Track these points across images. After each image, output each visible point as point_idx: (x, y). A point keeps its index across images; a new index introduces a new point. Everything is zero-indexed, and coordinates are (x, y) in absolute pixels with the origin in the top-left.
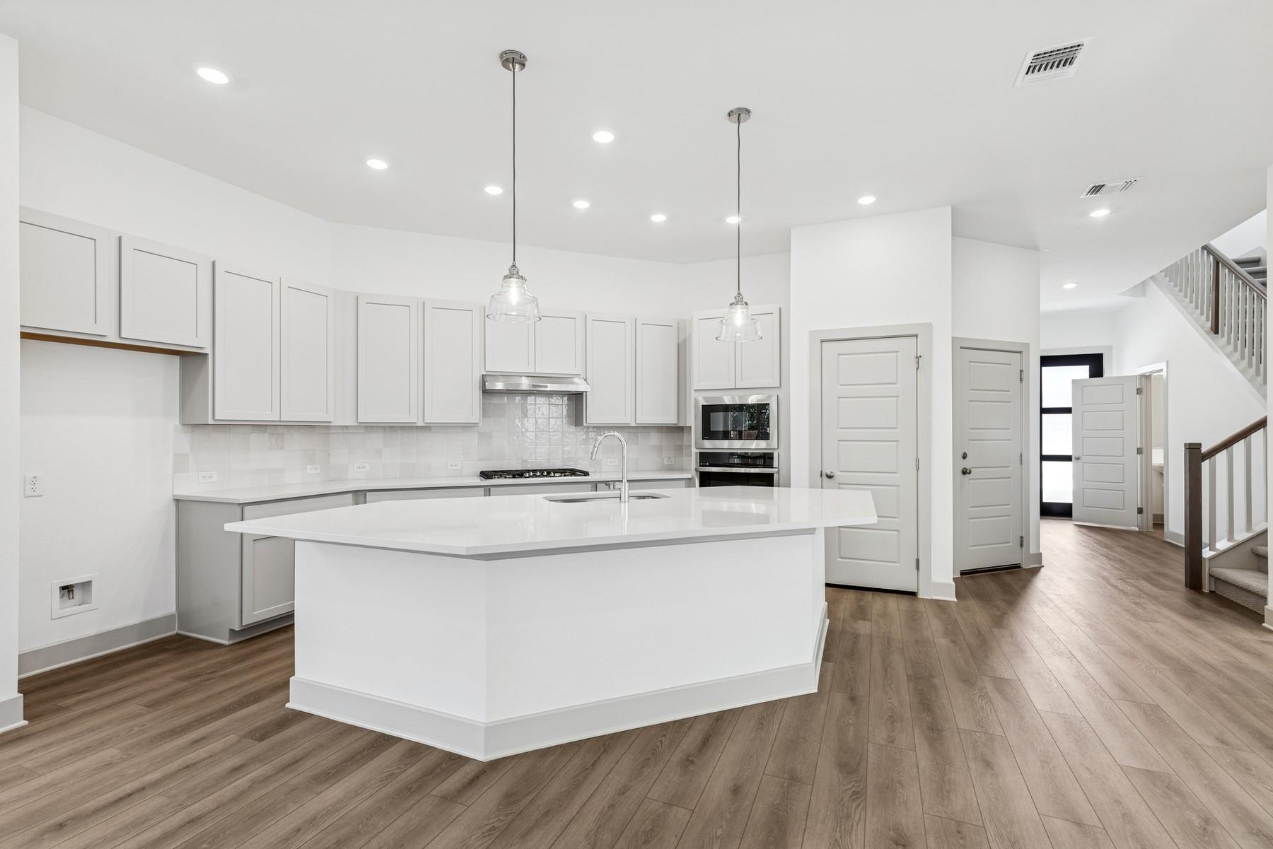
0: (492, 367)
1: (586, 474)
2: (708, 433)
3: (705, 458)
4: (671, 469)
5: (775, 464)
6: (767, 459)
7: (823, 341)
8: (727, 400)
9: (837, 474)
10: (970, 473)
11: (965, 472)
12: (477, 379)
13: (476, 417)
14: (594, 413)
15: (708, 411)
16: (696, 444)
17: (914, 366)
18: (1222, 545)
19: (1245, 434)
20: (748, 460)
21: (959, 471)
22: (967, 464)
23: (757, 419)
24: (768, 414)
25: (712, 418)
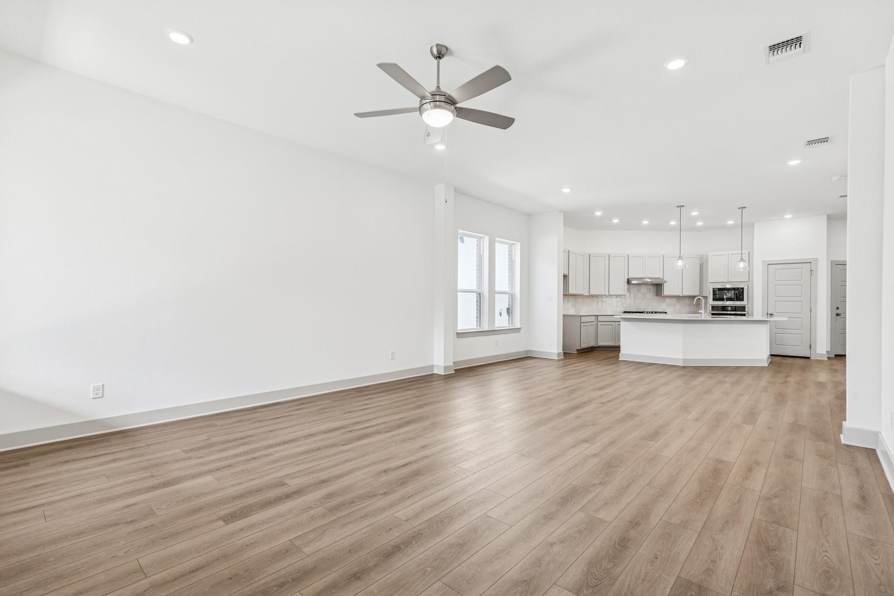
0: (631, 276)
2: (715, 299)
3: (713, 308)
5: (746, 310)
6: (743, 308)
7: (768, 264)
8: (728, 286)
9: (774, 314)
10: (840, 315)
11: (837, 315)
12: (626, 280)
13: (625, 292)
14: (667, 291)
15: (715, 290)
17: (810, 273)
20: (735, 309)
21: (835, 314)
22: (838, 312)
23: (739, 294)
24: (743, 291)
25: (719, 294)
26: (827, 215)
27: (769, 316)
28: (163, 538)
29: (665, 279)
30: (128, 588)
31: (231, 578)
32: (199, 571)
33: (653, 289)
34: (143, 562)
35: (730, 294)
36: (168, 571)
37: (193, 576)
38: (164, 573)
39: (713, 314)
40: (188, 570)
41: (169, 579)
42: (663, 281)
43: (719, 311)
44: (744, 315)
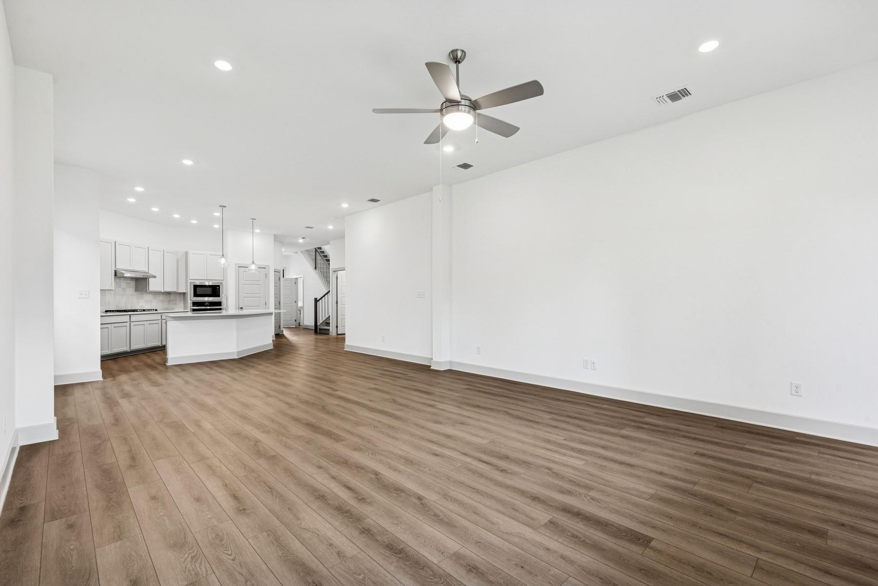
0: (114, 267)
1: (156, 310)
2: (196, 295)
3: (195, 304)
4: (167, 309)
5: (222, 305)
6: (219, 304)
7: (239, 267)
8: (207, 284)
9: (244, 307)
12: (113, 272)
13: (113, 287)
14: (154, 285)
15: (196, 287)
16: (191, 298)
17: (264, 276)
18: (321, 322)
19: (324, 296)
20: (212, 304)
23: (215, 290)
24: (219, 288)
25: (198, 290)
26: (275, 235)
27: (240, 309)
28: (711, 574)
29: (150, 272)
30: (778, 564)
31: (711, 515)
32: (721, 532)
33: (133, 283)
34: (749, 572)
35: (209, 291)
36: (739, 549)
37: (729, 534)
38: (743, 550)
39: (194, 310)
40: (727, 538)
41: (744, 545)
42: (148, 275)
43: (198, 307)
44: (220, 309)
